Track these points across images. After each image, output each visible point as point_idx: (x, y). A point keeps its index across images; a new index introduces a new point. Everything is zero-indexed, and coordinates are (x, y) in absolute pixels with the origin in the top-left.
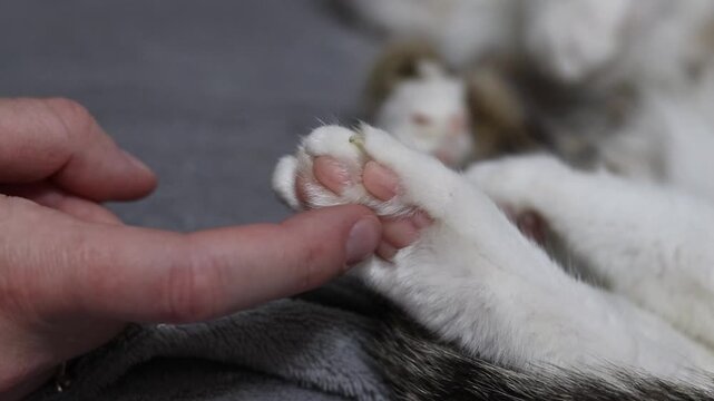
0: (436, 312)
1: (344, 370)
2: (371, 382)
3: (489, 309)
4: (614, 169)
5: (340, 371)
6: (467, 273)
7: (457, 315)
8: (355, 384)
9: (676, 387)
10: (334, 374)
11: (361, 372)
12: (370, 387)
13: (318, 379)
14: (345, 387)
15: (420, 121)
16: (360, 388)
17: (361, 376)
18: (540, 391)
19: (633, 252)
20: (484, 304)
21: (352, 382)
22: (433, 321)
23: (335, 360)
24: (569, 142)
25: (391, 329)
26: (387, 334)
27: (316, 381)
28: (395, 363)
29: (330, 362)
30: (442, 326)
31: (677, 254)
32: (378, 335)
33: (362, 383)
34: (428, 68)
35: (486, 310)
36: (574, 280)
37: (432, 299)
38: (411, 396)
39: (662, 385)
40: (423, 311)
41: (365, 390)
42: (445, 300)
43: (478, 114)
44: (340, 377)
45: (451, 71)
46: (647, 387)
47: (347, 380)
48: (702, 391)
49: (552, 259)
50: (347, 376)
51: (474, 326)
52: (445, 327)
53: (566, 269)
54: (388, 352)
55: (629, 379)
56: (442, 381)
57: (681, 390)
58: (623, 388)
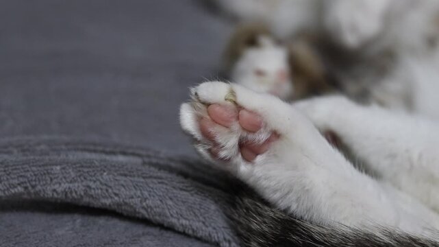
0: (275, 191)
1: (213, 224)
2: (229, 234)
3: (307, 190)
4: (382, 104)
5: (210, 225)
6: (295, 168)
7: (288, 193)
8: (219, 235)
9: (419, 239)
10: (207, 227)
11: (223, 227)
12: (228, 237)
13: (197, 228)
14: (213, 235)
15: (260, 73)
16: (222, 237)
17: (223, 229)
18: (335, 241)
19: (393, 156)
20: (304, 187)
21: (217, 233)
22: (273, 197)
23: (208, 217)
24: (352, 86)
25: (242, 200)
26: (239, 204)
27: (195, 229)
28: (244, 222)
29: (204, 218)
30: (279, 200)
31: (420, 156)
32: (233, 205)
33: (223, 234)
34: (265, 41)
35: (306, 191)
36: (360, 174)
37: (272, 183)
38: (254, 244)
39: (411, 238)
40: (267, 191)
41: (225, 239)
42: (281, 184)
43: (295, 69)
44: (210, 229)
45: (279, 42)
46: (402, 240)
47: (214, 231)
48: (436, 242)
49: (347, 160)
50: (214, 228)
51: (298, 200)
52: (280, 201)
53: (355, 166)
54: (240, 216)
55: (390, 235)
56: (273, 234)
57: (422, 242)
58: (387, 240)
